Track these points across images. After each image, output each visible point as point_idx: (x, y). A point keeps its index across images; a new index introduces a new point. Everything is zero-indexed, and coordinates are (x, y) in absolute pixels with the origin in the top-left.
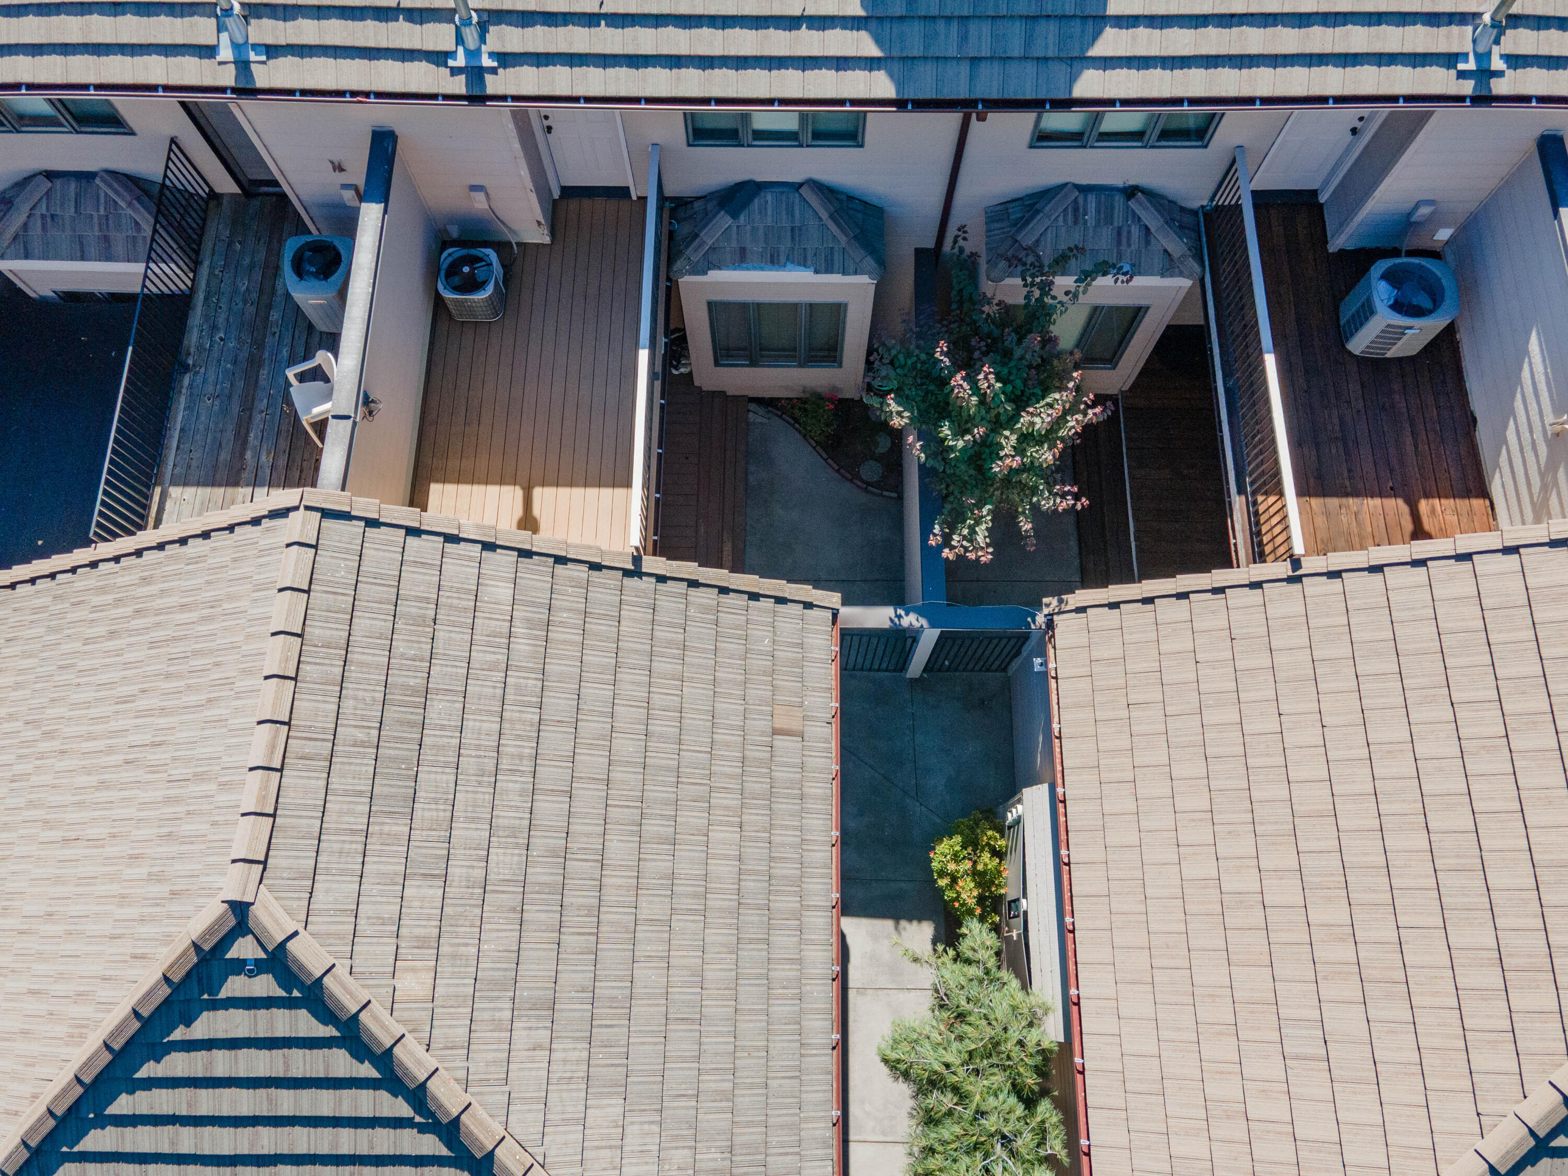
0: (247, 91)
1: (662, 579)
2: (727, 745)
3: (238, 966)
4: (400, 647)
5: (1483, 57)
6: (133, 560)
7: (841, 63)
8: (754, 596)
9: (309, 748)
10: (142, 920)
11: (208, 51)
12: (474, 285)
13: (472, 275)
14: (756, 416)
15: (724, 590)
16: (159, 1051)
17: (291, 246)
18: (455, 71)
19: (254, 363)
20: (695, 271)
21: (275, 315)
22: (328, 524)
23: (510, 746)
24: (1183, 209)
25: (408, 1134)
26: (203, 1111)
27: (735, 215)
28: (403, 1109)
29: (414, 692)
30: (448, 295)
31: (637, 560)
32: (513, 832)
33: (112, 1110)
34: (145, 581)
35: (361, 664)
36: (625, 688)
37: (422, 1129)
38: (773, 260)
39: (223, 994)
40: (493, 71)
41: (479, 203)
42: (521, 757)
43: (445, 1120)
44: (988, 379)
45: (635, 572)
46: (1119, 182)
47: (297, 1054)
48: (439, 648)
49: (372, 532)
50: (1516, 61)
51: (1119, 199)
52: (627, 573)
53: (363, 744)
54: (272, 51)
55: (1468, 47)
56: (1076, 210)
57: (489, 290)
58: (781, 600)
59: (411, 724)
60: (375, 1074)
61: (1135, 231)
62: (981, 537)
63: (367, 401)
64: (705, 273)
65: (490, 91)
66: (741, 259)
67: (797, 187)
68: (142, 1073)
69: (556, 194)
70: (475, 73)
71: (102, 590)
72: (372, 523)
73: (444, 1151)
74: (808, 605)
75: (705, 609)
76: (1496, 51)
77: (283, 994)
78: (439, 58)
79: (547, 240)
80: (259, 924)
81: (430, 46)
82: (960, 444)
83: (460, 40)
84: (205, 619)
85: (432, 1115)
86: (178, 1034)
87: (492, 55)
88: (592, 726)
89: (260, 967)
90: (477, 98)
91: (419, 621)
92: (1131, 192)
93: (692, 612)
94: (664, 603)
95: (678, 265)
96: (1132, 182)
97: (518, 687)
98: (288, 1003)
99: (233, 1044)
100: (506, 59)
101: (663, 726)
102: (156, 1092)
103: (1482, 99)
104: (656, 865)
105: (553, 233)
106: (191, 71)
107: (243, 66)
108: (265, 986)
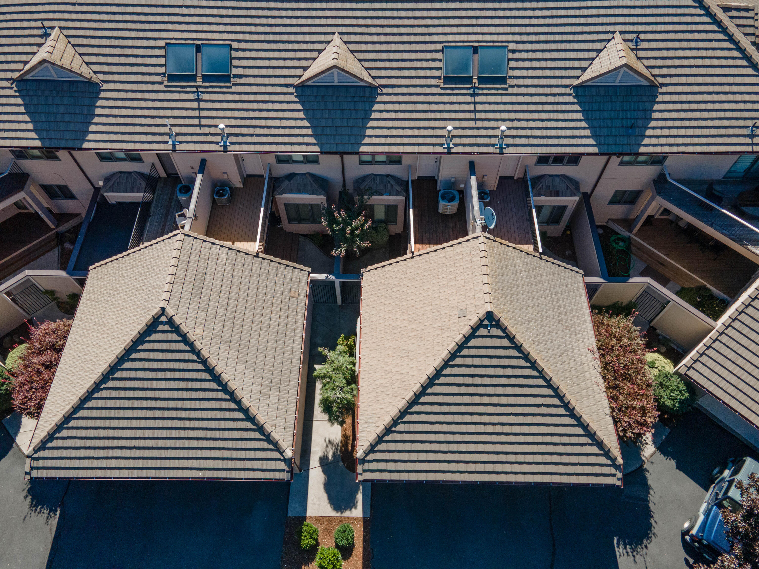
0: (174, 150)
1: (263, 259)
2: (278, 297)
3: (161, 323)
4: (200, 264)
5: (448, 145)
6: (139, 252)
7: (307, 144)
8: (287, 266)
9: (179, 281)
10: (140, 317)
11: (167, 143)
12: (223, 195)
13: (222, 193)
14: (302, 239)
15: (279, 263)
16: (143, 343)
17: (179, 186)
18: (221, 146)
19: (167, 215)
20: (279, 195)
21: (173, 204)
22: (186, 237)
23: (224, 288)
24: (402, 180)
25: (196, 364)
26: (151, 358)
27: (289, 181)
28: (195, 358)
29: (203, 273)
30: (216, 198)
31: (258, 254)
32: (224, 306)
33: (131, 357)
34: (141, 255)
35: (191, 266)
36: (252, 281)
37: (199, 363)
38: (299, 192)
39: (158, 329)
40: (229, 146)
41: (225, 176)
42: (226, 291)
43: (204, 359)
44: (343, 214)
45: (257, 256)
46: (384, 173)
47: (172, 344)
48: (209, 266)
49: (195, 240)
50: (456, 145)
51: (385, 178)
52: (255, 256)
53: (191, 282)
54: (181, 142)
55: (445, 142)
56: (374, 180)
57: (226, 197)
58: (295, 268)
59: (201, 280)
60: (189, 349)
61: (389, 185)
62: (343, 250)
63: (196, 216)
64: (282, 195)
65: (228, 150)
66: (291, 192)
67: (304, 174)
68: (139, 348)
69: (245, 176)
70: (225, 146)
71: (130, 259)
72: (196, 238)
73: (203, 368)
74: (302, 270)
75: (274, 267)
76: (451, 143)
77: (170, 329)
78: (217, 143)
79: (242, 186)
80: (167, 312)
81: (216, 141)
82: (337, 228)
83: (222, 139)
84: (156, 259)
85: (201, 359)
86: (147, 339)
87: (229, 142)
88: (244, 287)
89: (167, 323)
90: (225, 151)
91: (205, 259)
92: (387, 176)
93: (271, 267)
94: (263, 264)
95: (275, 193)
96: (388, 173)
97: (227, 277)
98: (171, 332)
99: (159, 341)
100: (232, 143)
101: (262, 290)
102: (141, 353)
103: (449, 153)
104: (257, 319)
105: (244, 185)
106: (162, 147)
107: (174, 145)
108: (167, 328)
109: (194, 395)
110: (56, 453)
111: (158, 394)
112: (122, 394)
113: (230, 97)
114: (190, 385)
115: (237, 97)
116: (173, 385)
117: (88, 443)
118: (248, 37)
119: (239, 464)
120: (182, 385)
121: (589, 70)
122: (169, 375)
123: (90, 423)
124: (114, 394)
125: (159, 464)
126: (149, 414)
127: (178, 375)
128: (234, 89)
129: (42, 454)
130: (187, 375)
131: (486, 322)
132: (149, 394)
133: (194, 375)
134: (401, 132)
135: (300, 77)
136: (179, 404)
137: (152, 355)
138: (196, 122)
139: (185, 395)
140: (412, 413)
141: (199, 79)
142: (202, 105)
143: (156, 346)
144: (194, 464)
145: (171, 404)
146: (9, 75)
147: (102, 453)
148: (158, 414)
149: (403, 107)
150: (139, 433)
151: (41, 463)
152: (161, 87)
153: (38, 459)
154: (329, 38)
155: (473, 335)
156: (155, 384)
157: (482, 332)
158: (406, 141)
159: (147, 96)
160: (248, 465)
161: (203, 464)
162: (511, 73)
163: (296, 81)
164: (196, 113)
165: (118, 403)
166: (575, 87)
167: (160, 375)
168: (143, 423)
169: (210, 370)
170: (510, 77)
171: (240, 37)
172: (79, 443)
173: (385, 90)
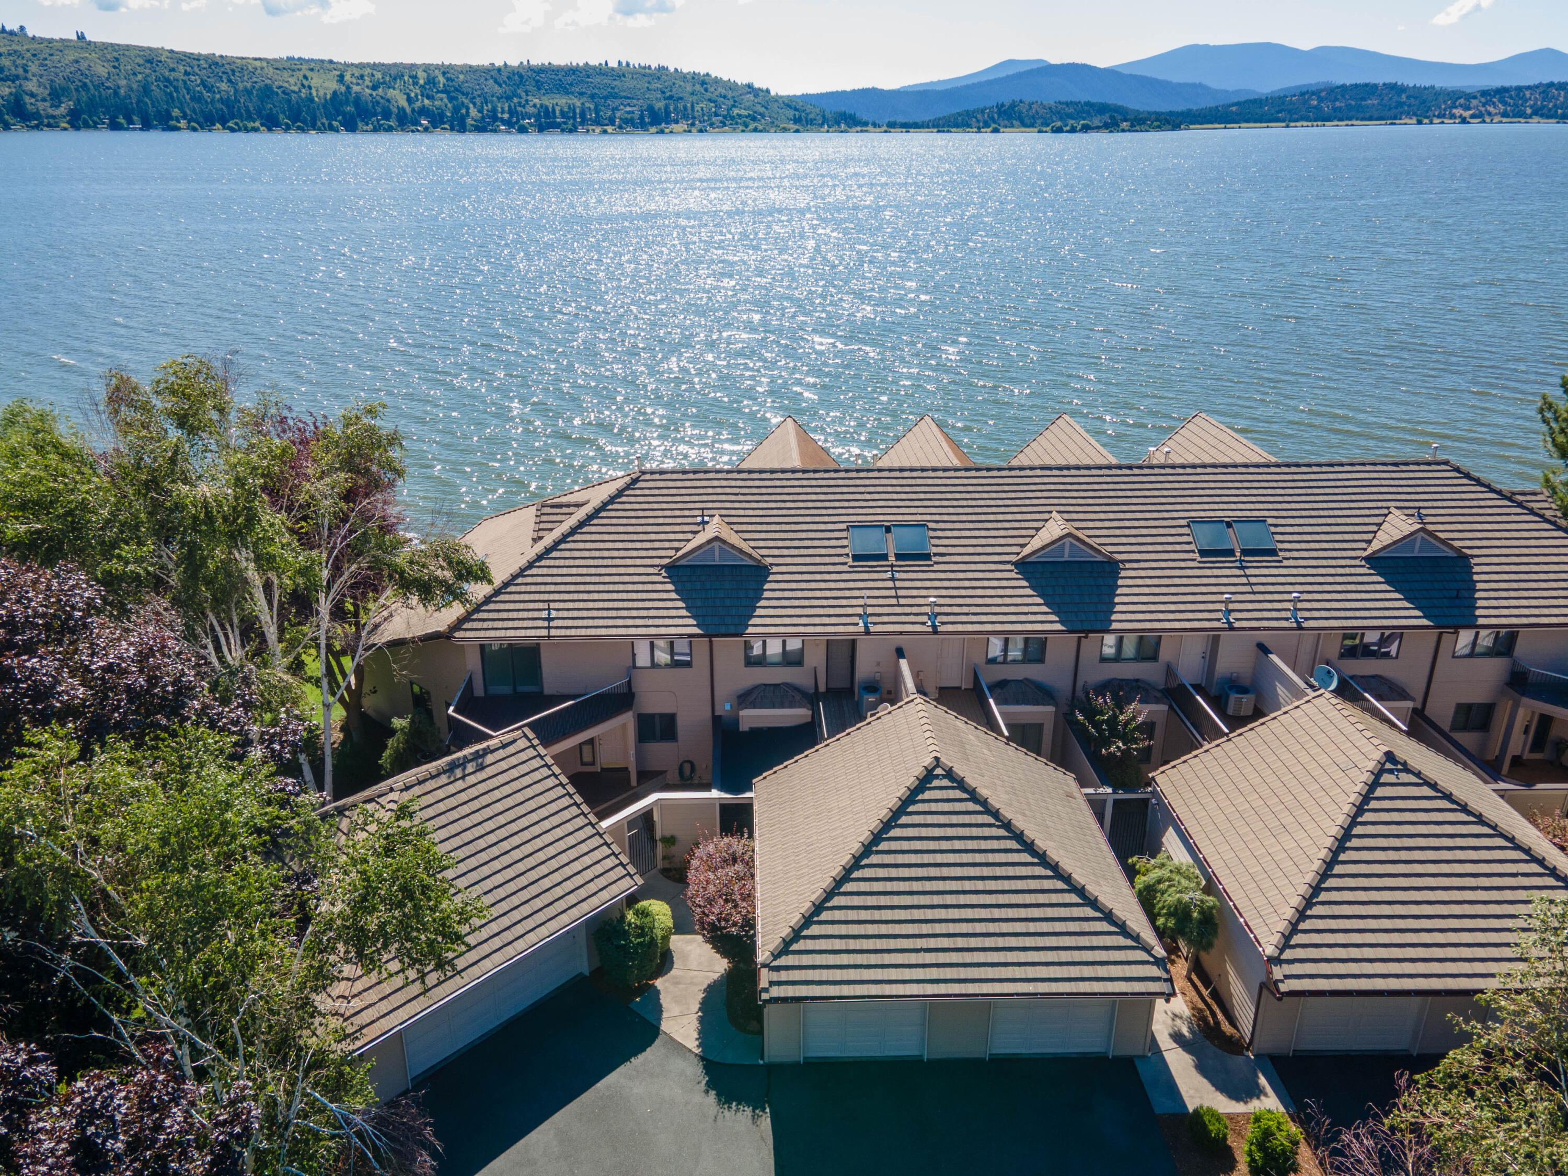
0: (867, 632)
1: (1016, 749)
3: (937, 777)
4: (952, 731)
5: (1228, 619)
7: (1042, 622)
8: (1046, 764)
11: (857, 625)
15: (1035, 759)
16: (914, 802)
18: (928, 626)
21: (847, 715)
22: (925, 703)
25: (994, 829)
26: (929, 822)
28: (992, 821)
29: (960, 741)
31: (1008, 742)
33: (899, 822)
35: (945, 730)
36: (1016, 766)
37: (998, 827)
39: (933, 785)
40: (940, 626)
45: (1008, 744)
47: (956, 804)
49: (936, 708)
50: (1237, 620)
54: (875, 624)
55: (1223, 617)
58: (1055, 769)
60: (981, 809)
65: (939, 630)
67: (1021, 681)
68: (909, 810)
69: (937, 687)
70: (934, 626)
72: (936, 706)
73: (1007, 834)
74: (1065, 774)
75: (1031, 761)
76: (1231, 618)
77: (951, 784)
78: (923, 623)
80: (943, 763)
81: (921, 621)
83: (929, 620)
84: (890, 730)
85: (1001, 821)
86: (920, 797)
87: (939, 623)
89: (944, 777)
90: (935, 632)
91: (955, 729)
93: (1028, 760)
94: (1018, 754)
96: (1135, 677)
98: (953, 788)
99: (936, 801)
100: (943, 623)
101: (1031, 778)
102: (914, 816)
103: (1231, 628)
104: (1042, 803)
106: (851, 629)
107: (866, 627)
108: (946, 783)
109: (999, 872)
110: (806, 960)
111: (945, 872)
112: (894, 873)
113: (932, 575)
114: (991, 858)
115: (942, 576)
116: (966, 858)
117: (852, 944)
118: (946, 518)
119: (1087, 971)
120: (979, 858)
121: (1375, 541)
122: (958, 845)
123: (852, 915)
124: (882, 873)
125: (963, 973)
126: (937, 900)
127: (971, 845)
128: (936, 567)
129: (783, 961)
130: (984, 845)
131: (1388, 766)
132: (933, 872)
133: (995, 845)
134: (1162, 607)
135: (1018, 554)
136: (980, 885)
137: (930, 819)
138: (894, 601)
139: (986, 872)
140: (1328, 889)
141: (892, 559)
142: (898, 584)
143: (934, 807)
144: (1018, 972)
145: (968, 885)
146: (657, 562)
147: (874, 959)
148: (950, 899)
149: (1156, 581)
150: (925, 929)
151: (784, 976)
152: (846, 568)
153: (778, 969)
154: (1046, 516)
155: (1375, 784)
156: (939, 858)
157: (1386, 778)
158: (1171, 616)
159: (827, 577)
160: (1101, 971)
161: (1031, 972)
162: (1280, 546)
163: (1014, 558)
164: (893, 593)
165: (889, 886)
166: (1366, 559)
167: (945, 845)
168: (930, 914)
169: (1018, 836)
170: (1281, 550)
171: (937, 518)
172: (838, 944)
173: (1128, 565)
